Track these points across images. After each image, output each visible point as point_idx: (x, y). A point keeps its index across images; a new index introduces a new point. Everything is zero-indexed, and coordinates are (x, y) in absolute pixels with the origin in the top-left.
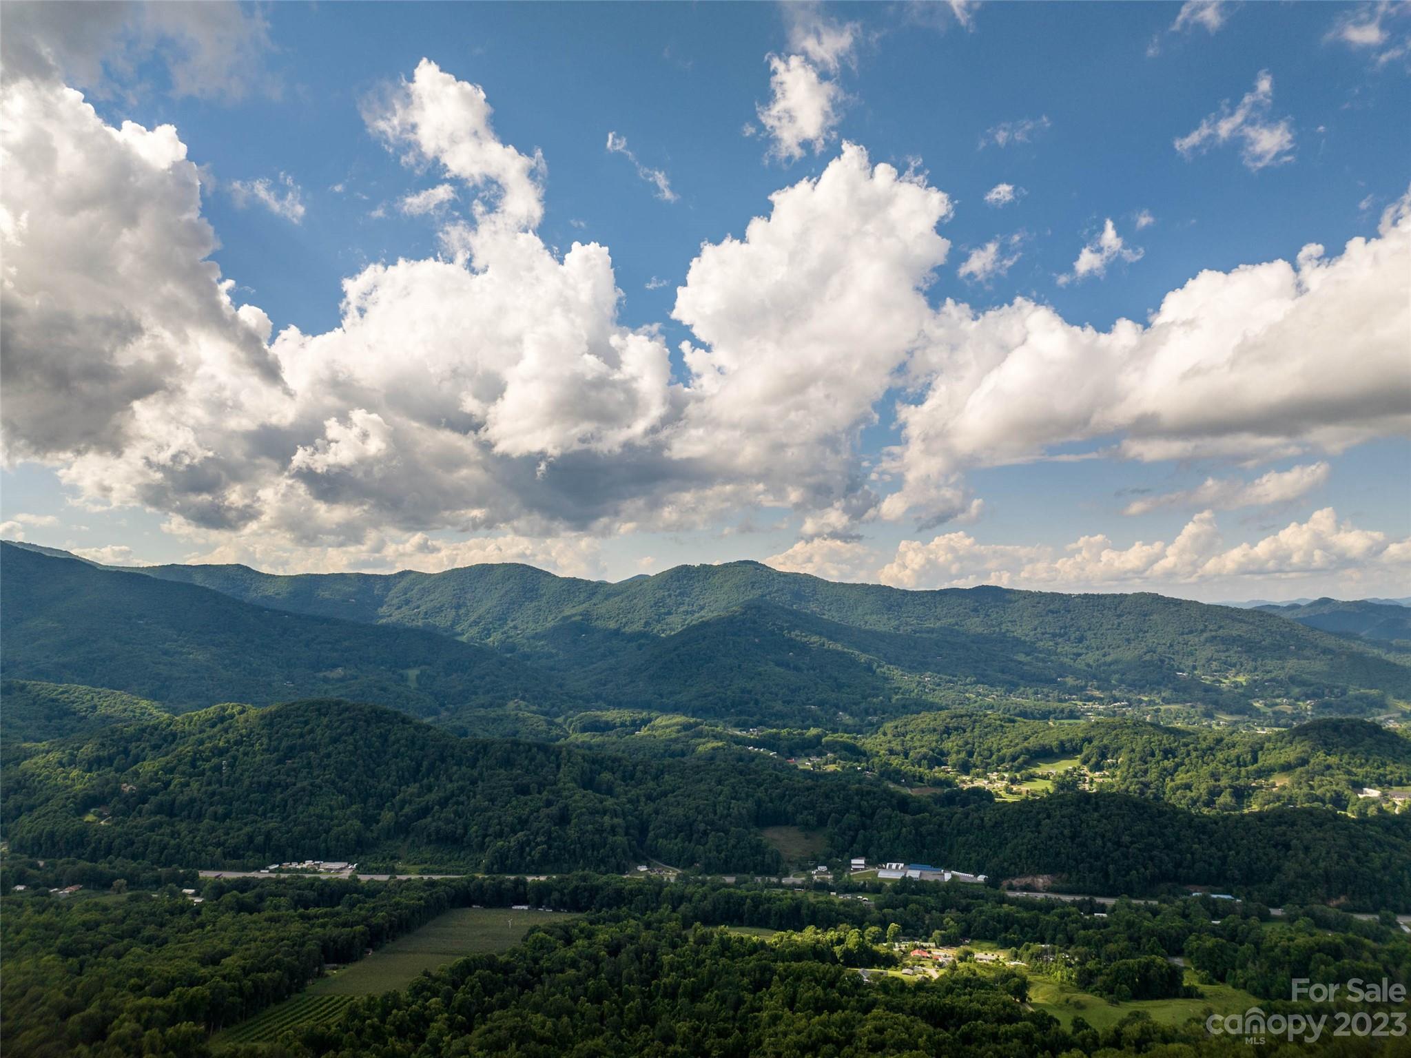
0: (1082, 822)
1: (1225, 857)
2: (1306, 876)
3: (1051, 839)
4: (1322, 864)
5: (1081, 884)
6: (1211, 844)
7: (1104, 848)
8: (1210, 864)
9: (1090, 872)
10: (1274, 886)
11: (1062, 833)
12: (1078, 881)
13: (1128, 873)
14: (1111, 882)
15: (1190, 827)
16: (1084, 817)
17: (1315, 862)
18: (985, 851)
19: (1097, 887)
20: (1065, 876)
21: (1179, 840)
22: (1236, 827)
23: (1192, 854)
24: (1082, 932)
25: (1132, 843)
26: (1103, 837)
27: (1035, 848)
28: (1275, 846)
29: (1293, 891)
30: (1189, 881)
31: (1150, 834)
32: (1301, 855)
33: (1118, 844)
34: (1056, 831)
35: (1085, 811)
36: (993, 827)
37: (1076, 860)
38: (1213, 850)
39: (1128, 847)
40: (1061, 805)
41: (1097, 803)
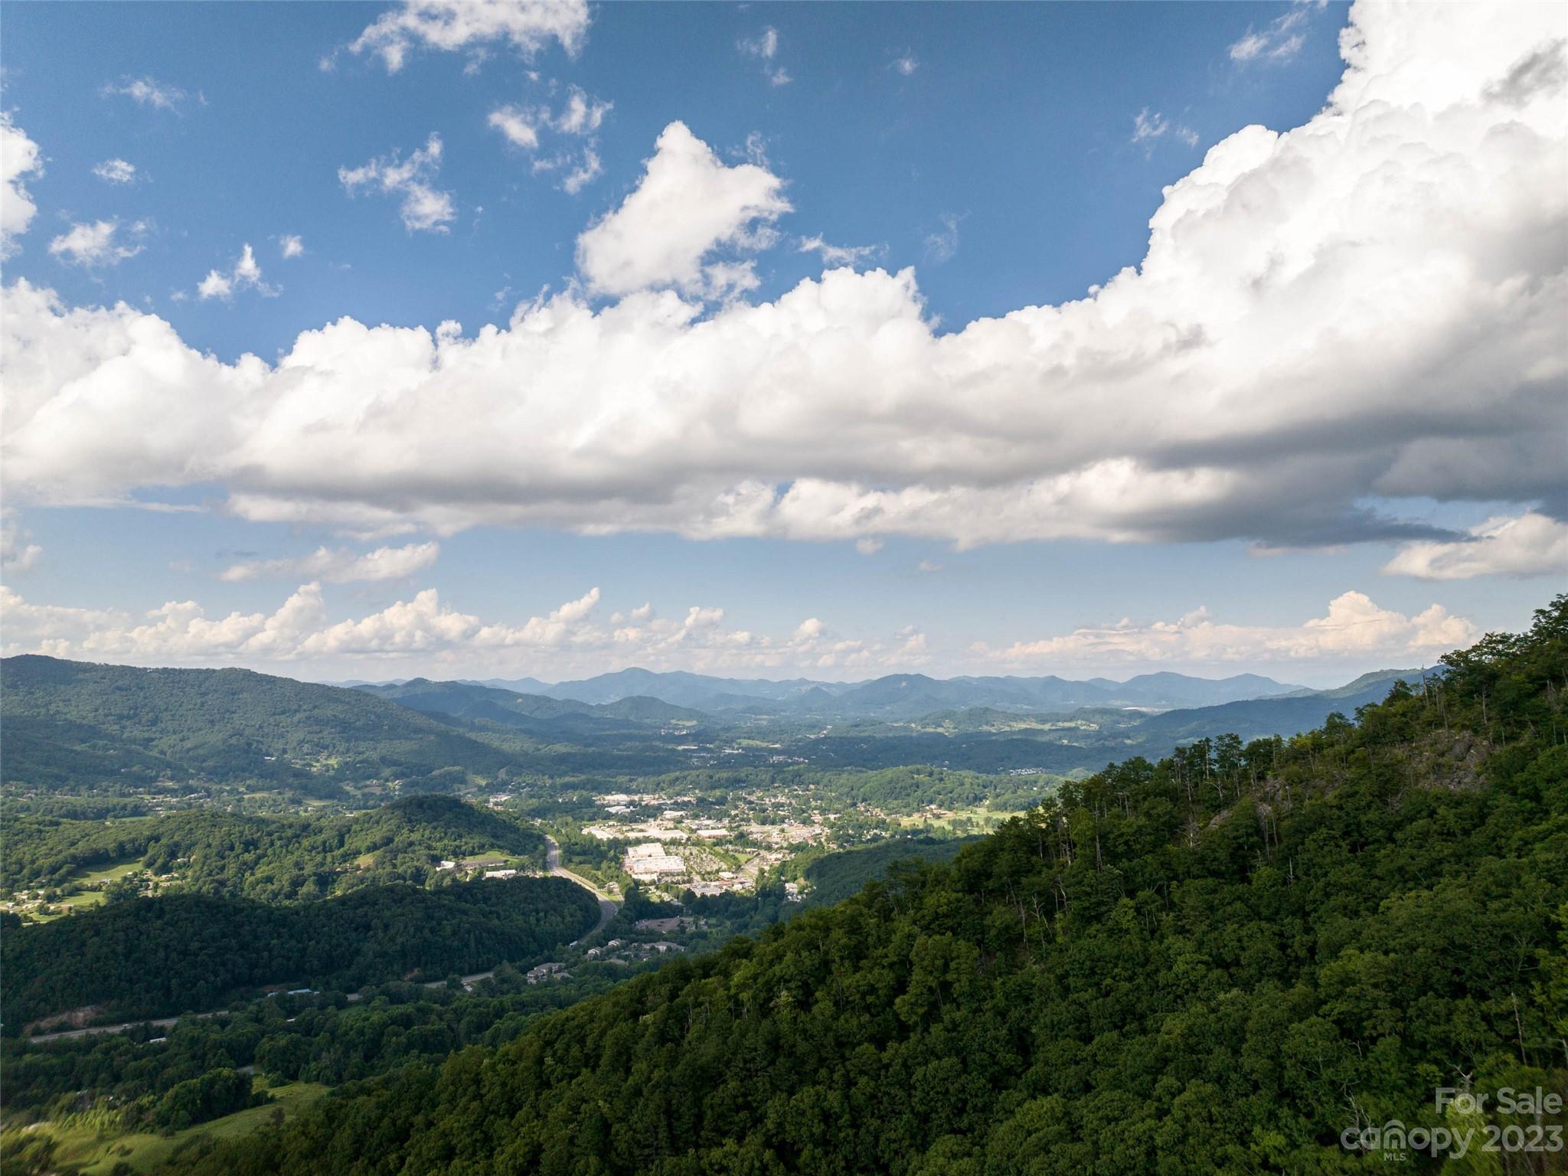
0: (141, 934)
1: (305, 949)
2: (383, 954)
3: (98, 960)
4: (399, 940)
5: (134, 1008)
6: (291, 936)
7: (166, 960)
8: (289, 959)
9: (147, 991)
10: (353, 971)
11: (113, 952)
12: (131, 1006)
13: (194, 985)
14: (173, 999)
15: (270, 921)
16: (143, 927)
17: (392, 939)
19: (156, 1008)
20: (114, 1002)
21: (256, 938)
22: (318, 915)
23: (270, 951)
24: (133, 1064)
25: (201, 949)
26: (167, 947)
27: (76, 975)
28: (356, 930)
29: (371, 972)
30: (265, 981)
31: (224, 936)
32: (381, 934)
33: (185, 953)
34: (105, 950)
35: (145, 921)
37: (130, 981)
38: (293, 942)
39: (196, 955)
40: (115, 917)
41: (162, 909)
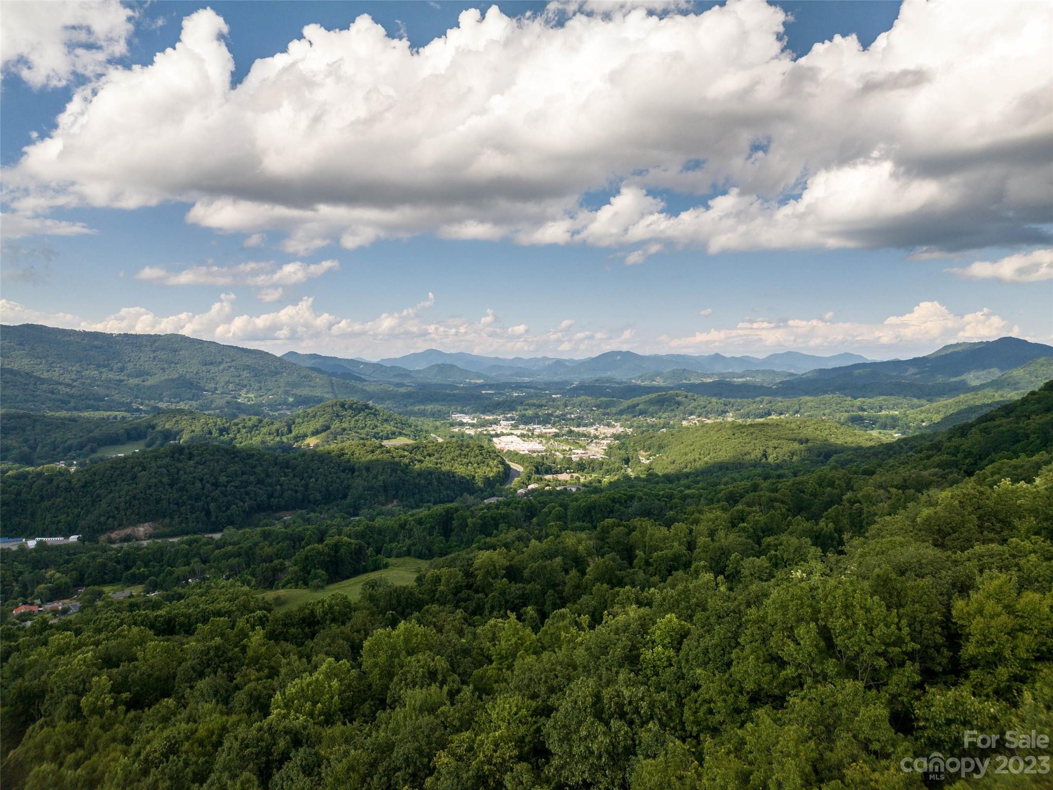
0: (179, 470)
1: (307, 485)
2: (371, 488)
3: (150, 488)
4: (381, 478)
5: (183, 525)
6: (294, 476)
7: (203, 489)
8: (296, 492)
9: (192, 513)
10: (349, 500)
11: (161, 482)
12: (180, 523)
13: (228, 508)
14: (213, 519)
15: (276, 464)
16: (180, 465)
17: (375, 477)
18: (76, 511)
19: (200, 525)
20: (167, 521)
21: (268, 476)
22: (313, 460)
23: (281, 485)
25: (228, 482)
26: (201, 480)
27: (134, 498)
28: (343, 471)
29: (362, 501)
30: (280, 508)
31: (243, 473)
32: (365, 474)
33: (216, 485)
34: (154, 480)
35: (179, 460)
36: (84, 487)
37: (177, 504)
38: (298, 480)
39: (226, 487)
40: (156, 458)
41: (190, 453)
